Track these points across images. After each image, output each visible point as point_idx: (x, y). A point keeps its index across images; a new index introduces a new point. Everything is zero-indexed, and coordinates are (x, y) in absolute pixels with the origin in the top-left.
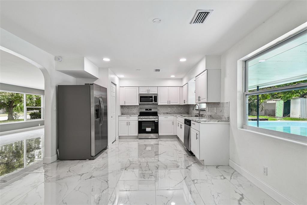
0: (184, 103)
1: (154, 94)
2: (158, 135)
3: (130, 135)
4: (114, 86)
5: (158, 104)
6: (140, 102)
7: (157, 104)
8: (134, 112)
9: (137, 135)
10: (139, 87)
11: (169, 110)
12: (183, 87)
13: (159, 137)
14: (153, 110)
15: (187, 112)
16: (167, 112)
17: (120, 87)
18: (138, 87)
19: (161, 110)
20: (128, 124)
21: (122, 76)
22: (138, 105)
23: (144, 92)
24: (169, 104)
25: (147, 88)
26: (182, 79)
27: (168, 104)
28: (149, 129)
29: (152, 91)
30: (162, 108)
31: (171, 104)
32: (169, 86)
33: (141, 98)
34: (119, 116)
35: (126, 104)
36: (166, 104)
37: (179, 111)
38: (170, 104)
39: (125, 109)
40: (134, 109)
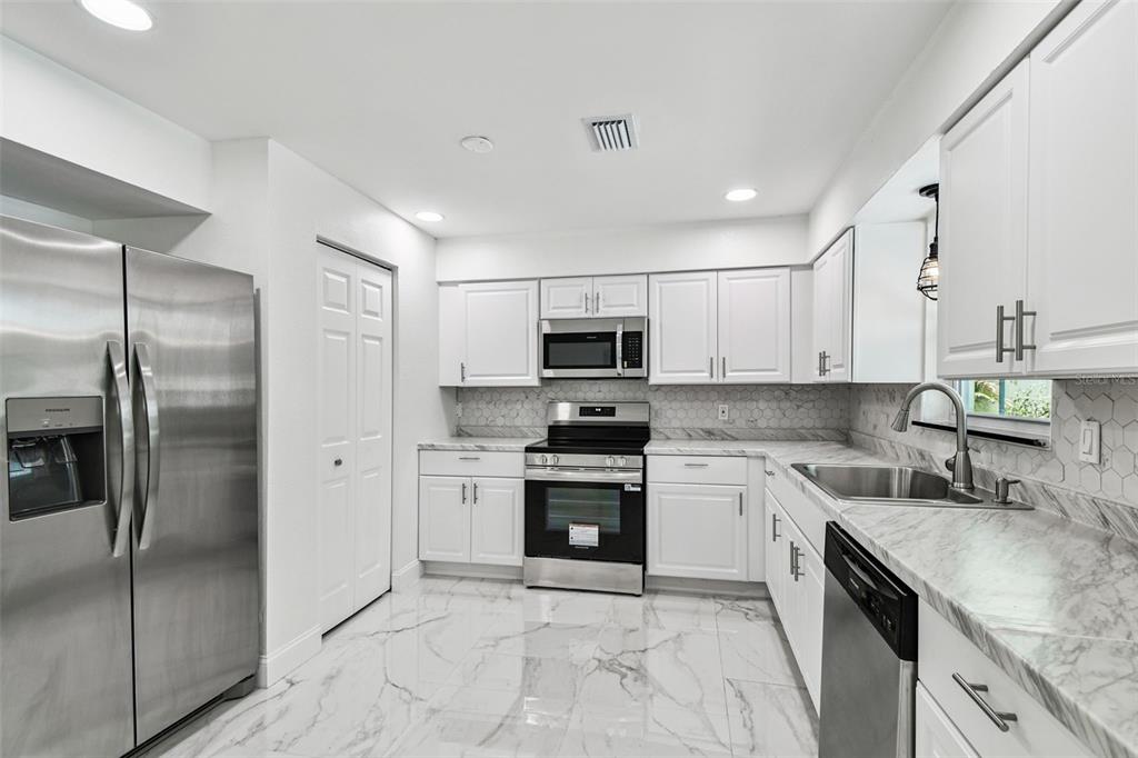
0: (823, 371)
1: (623, 320)
2: (644, 569)
3: (479, 558)
4: (384, 279)
5: (653, 381)
6: (547, 366)
7: (647, 379)
8: (518, 422)
9: (520, 564)
10: (539, 280)
11: (721, 414)
12: (810, 266)
13: (649, 586)
14: (623, 416)
15: (837, 430)
16: (709, 425)
17: (440, 284)
18: (536, 282)
19: (670, 413)
20: (470, 494)
21: (430, 217)
22: (536, 383)
23: (569, 307)
24: (721, 381)
25: (586, 286)
26: (805, 218)
27: (714, 381)
28: (584, 535)
29: (616, 305)
30: (675, 405)
31: (733, 377)
32: (717, 270)
33: (551, 345)
34: (421, 448)
35: (471, 382)
36: (702, 378)
37: (786, 423)
38: (727, 381)
39: (473, 405)
40: (519, 406)
